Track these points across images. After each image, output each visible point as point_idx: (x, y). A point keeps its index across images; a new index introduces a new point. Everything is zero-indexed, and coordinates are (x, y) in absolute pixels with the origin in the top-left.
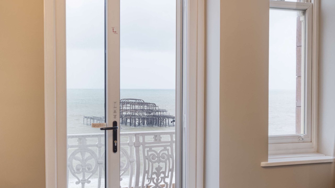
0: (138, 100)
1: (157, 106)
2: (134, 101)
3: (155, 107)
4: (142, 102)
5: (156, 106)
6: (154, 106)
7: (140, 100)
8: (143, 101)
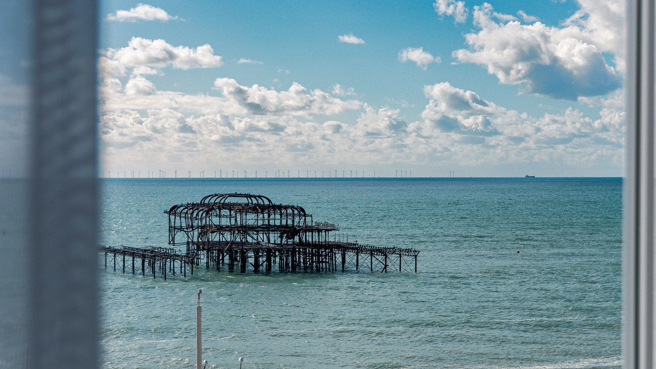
0: (255, 197)
1: (308, 216)
2: (244, 200)
3: (304, 218)
4: (267, 202)
5: (305, 215)
6: (300, 215)
7: (260, 197)
8: (269, 201)
